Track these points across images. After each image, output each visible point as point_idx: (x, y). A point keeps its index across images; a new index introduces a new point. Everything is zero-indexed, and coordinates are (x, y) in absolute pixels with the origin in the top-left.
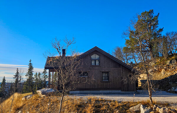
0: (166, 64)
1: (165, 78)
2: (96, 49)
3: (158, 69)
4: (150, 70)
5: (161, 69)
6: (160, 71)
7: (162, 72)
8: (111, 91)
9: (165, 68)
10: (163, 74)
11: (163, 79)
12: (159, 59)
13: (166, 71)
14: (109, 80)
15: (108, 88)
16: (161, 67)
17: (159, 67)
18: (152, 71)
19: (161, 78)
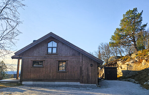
0: (147, 55)
1: (145, 69)
2: (51, 35)
3: (139, 60)
4: (131, 61)
5: (142, 60)
6: (141, 62)
7: (142, 63)
8: (67, 83)
9: (146, 58)
10: (144, 65)
11: (143, 70)
12: (141, 51)
13: (147, 61)
14: (66, 70)
15: (64, 79)
16: (141, 58)
17: (140, 58)
18: (133, 62)
19: (141, 68)
